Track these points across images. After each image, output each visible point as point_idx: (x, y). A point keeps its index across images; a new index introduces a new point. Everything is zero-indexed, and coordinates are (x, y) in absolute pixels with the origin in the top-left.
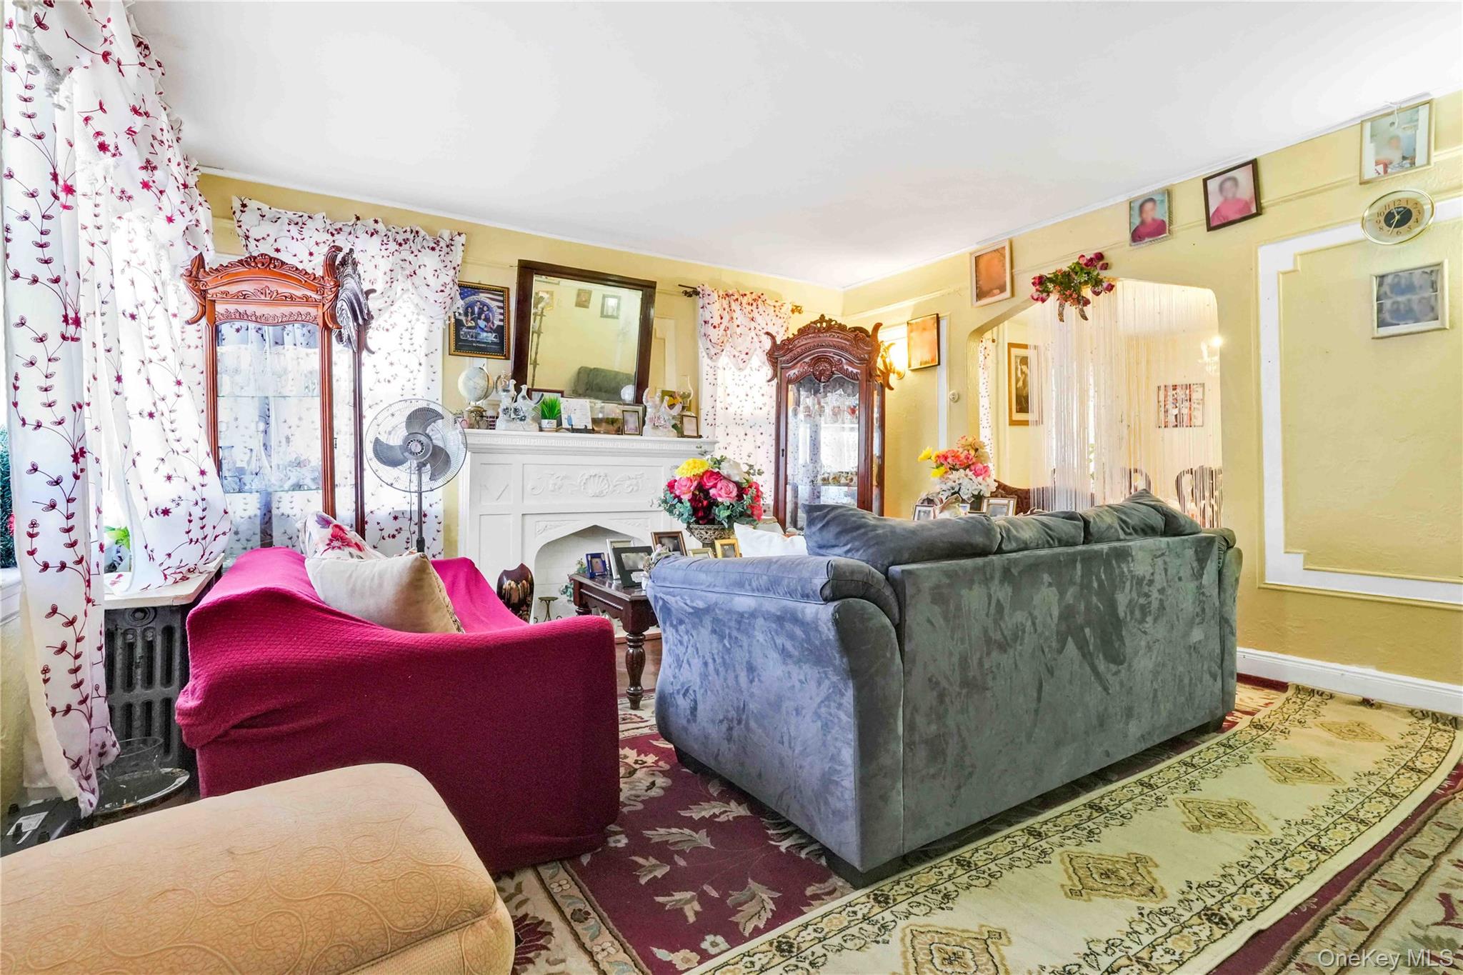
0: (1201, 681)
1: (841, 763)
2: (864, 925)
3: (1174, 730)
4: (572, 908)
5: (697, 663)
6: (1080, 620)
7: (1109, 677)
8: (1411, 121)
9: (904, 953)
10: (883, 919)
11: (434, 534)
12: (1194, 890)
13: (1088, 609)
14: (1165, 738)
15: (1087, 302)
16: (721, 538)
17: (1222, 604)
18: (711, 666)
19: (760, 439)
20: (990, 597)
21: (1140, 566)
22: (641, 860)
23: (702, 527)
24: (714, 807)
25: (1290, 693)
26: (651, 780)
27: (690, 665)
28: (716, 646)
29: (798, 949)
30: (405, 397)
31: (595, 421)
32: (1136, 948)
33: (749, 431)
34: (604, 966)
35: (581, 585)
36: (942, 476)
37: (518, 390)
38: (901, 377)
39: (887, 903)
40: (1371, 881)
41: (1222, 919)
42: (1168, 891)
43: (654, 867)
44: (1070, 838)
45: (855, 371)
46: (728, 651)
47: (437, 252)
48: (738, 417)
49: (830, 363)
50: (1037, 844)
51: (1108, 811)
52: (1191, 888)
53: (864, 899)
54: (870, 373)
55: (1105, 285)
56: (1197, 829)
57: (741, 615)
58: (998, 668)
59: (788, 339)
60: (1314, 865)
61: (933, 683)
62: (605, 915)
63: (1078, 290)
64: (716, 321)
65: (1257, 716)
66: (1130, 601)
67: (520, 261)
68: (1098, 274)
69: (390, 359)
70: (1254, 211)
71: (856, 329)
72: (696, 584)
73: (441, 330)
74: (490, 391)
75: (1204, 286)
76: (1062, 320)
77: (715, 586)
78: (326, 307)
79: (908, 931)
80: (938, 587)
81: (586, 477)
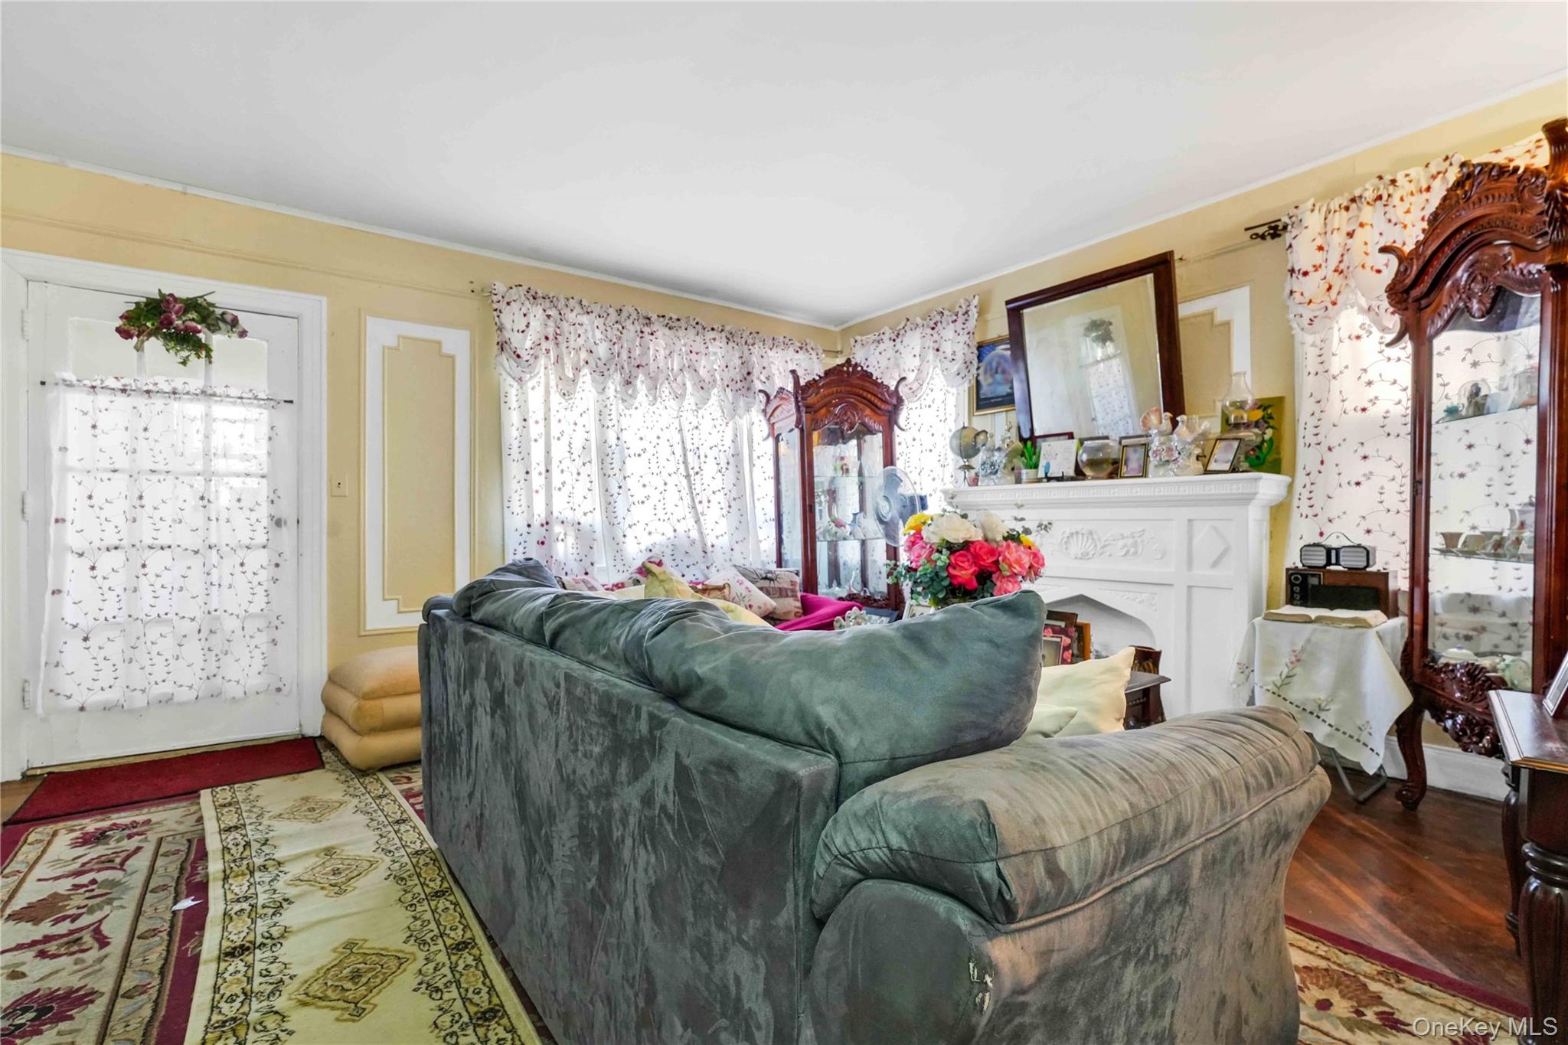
31: (1083, 464)
81: (1066, 535)
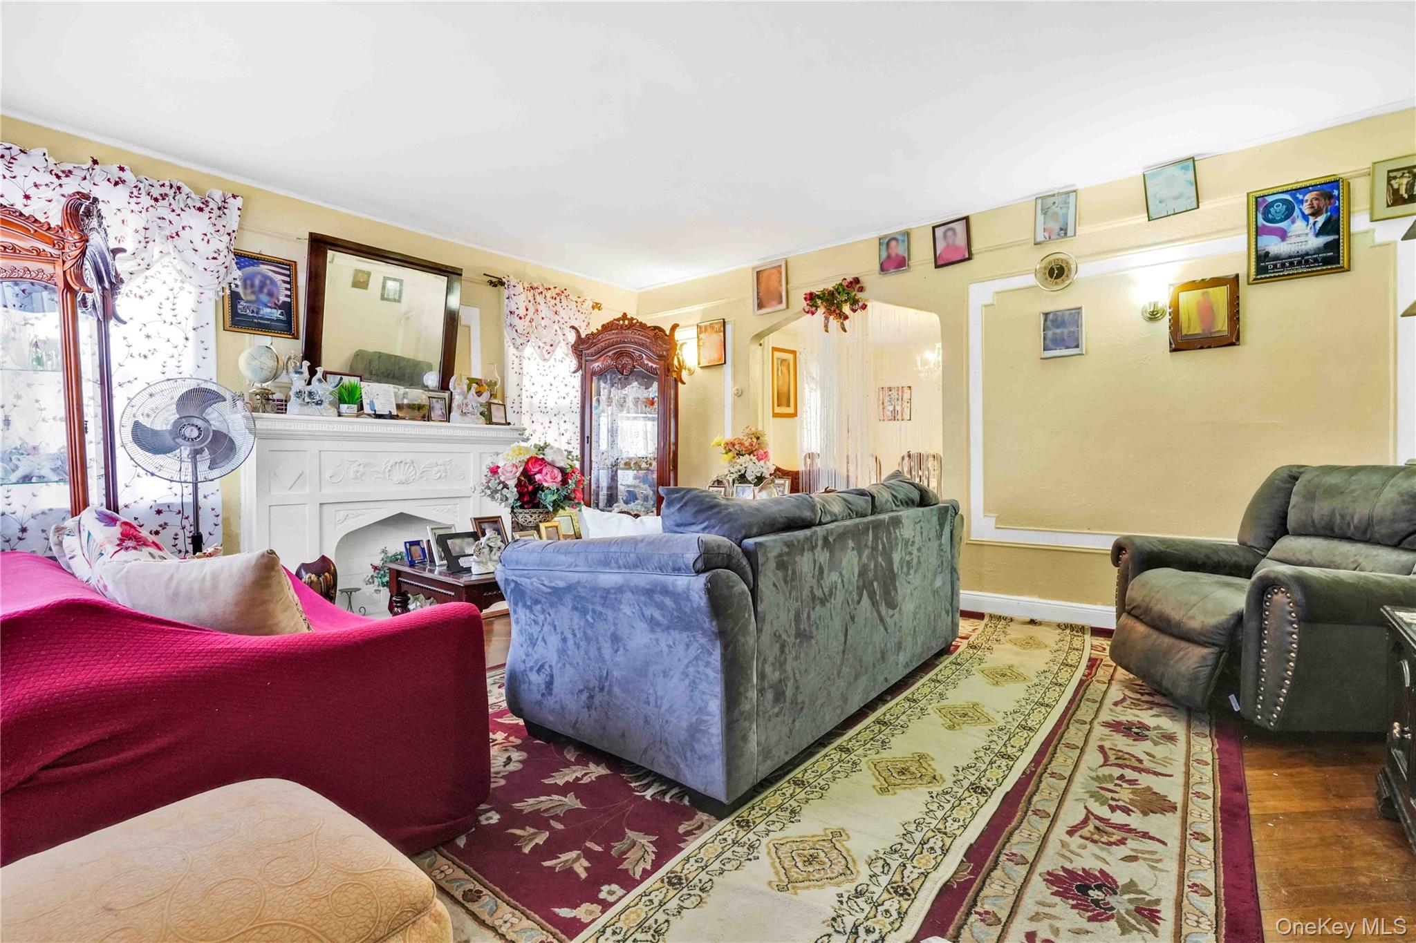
0: (940, 617)
1: (709, 714)
2: (735, 848)
3: (925, 656)
4: (461, 890)
5: (554, 640)
6: (871, 575)
7: (888, 620)
8: (1065, 203)
9: (773, 864)
10: (749, 840)
11: (211, 528)
12: (961, 772)
13: (876, 566)
14: (920, 663)
15: (846, 317)
16: (545, 521)
17: (953, 557)
18: (571, 642)
19: (563, 427)
20: (815, 561)
21: (907, 531)
22: (518, 832)
23: (527, 511)
24: (574, 771)
25: (986, 620)
26: (506, 755)
27: (545, 643)
28: (577, 620)
29: (687, 879)
30: (168, 376)
31: (399, 407)
32: (935, 822)
33: (554, 420)
34: (511, 936)
35: (399, 573)
36: (731, 461)
37: (312, 372)
38: (691, 373)
39: (749, 826)
40: (1060, 745)
41: (983, 789)
42: (945, 776)
43: (534, 835)
44: (870, 749)
45: (654, 366)
46: (591, 626)
47: (206, 214)
48: (543, 405)
49: (632, 358)
50: (848, 758)
51: (891, 724)
52: (958, 771)
53: (729, 827)
54: (668, 369)
55: (860, 304)
56: (952, 727)
57: (607, 591)
58: (820, 619)
59: (592, 334)
60: (1027, 740)
61: (777, 637)
62: (498, 889)
63: (839, 307)
64: (522, 312)
65: (971, 639)
66: (901, 558)
67: (311, 234)
68: (855, 295)
69: (145, 331)
70: (967, 256)
71: (655, 328)
72: (555, 566)
73: (213, 302)
74: (279, 373)
75: (931, 311)
76: (827, 331)
77: (576, 566)
78: (68, 265)
79: (771, 846)
80: (780, 555)
81: (389, 465)
